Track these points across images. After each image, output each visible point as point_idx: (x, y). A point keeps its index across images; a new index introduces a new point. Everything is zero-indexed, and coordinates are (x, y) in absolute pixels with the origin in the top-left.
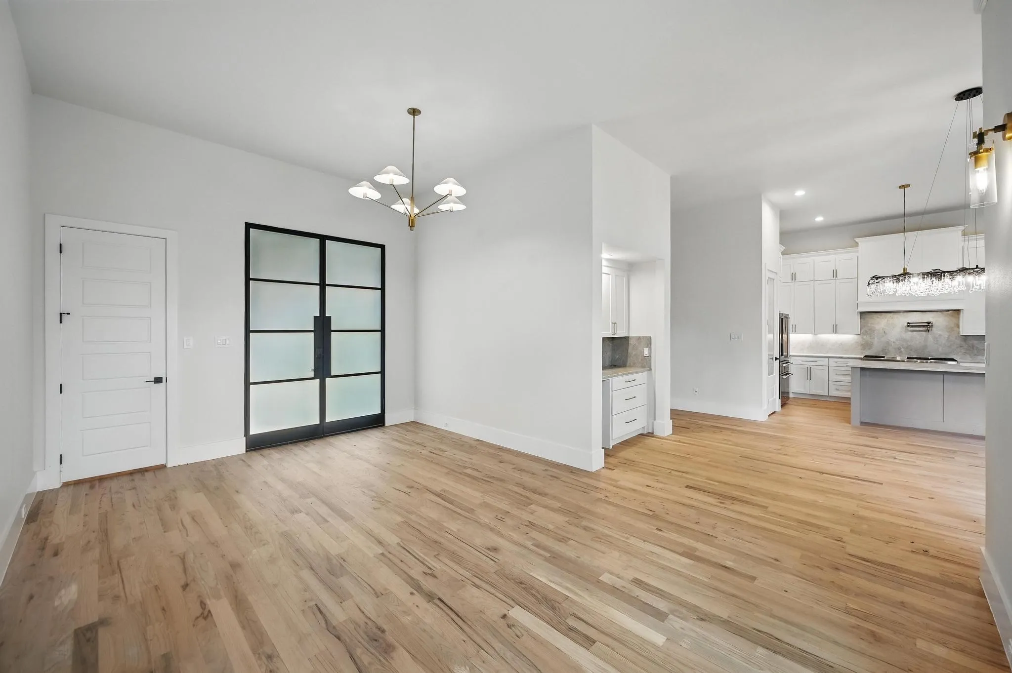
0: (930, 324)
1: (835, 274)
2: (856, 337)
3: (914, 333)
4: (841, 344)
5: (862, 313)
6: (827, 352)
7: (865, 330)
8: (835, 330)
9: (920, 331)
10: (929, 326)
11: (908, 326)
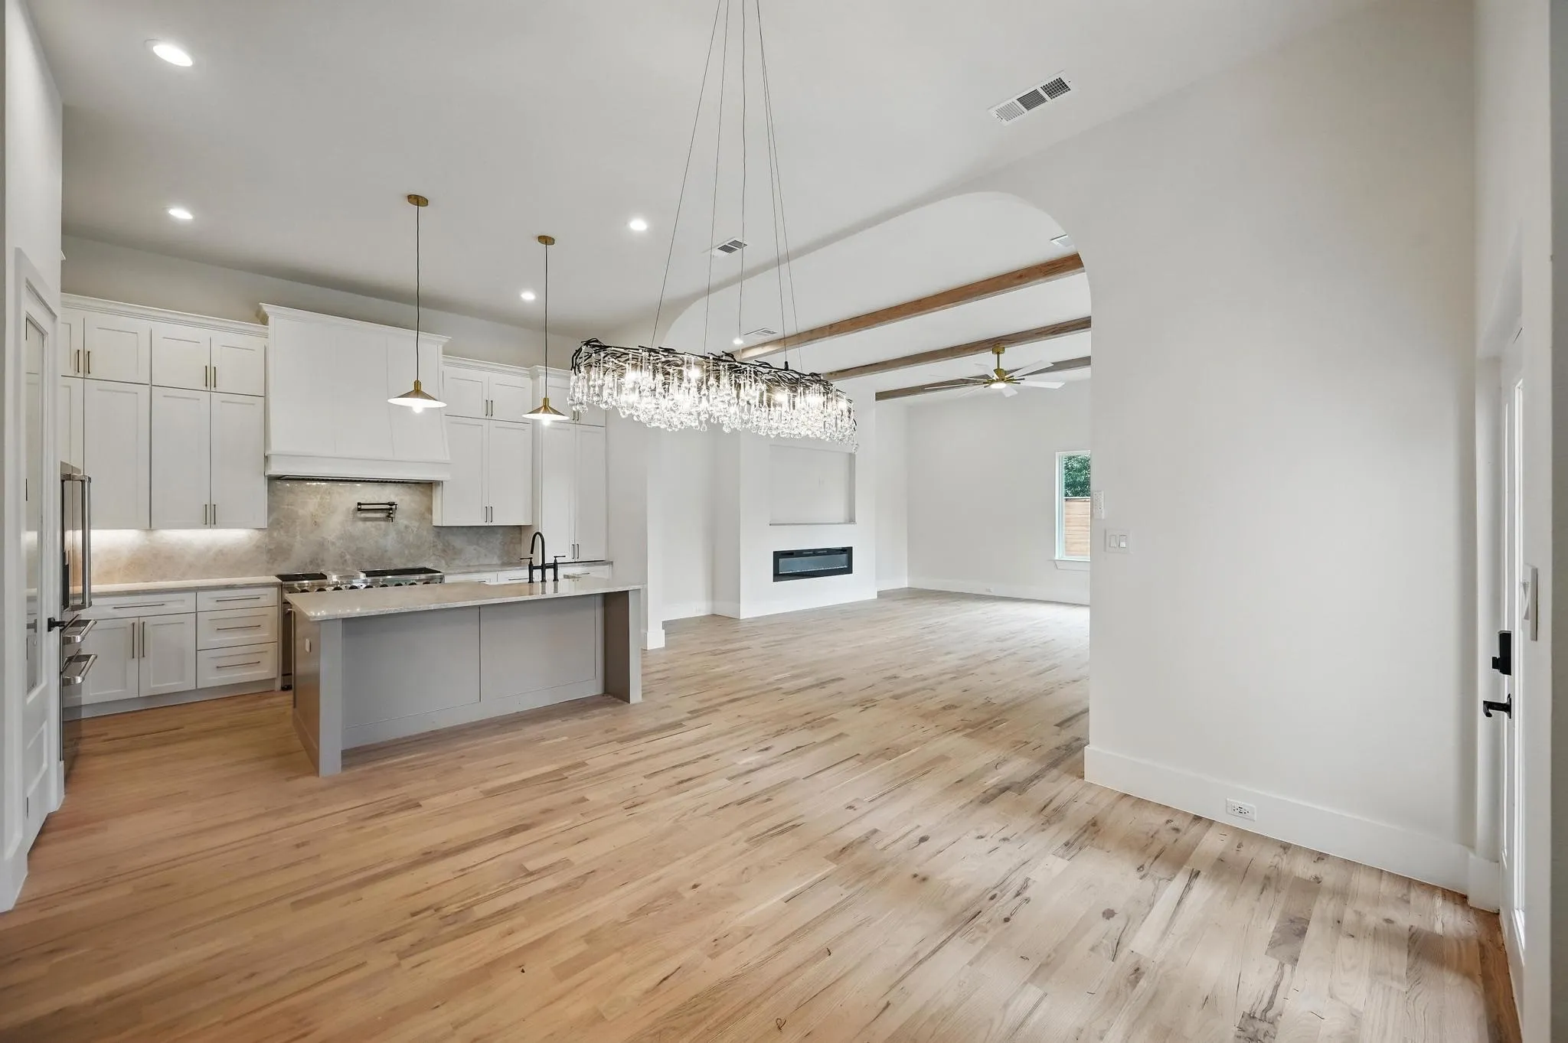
0: (394, 507)
1: (210, 378)
2: (256, 535)
3: (369, 524)
4: (221, 551)
5: (273, 479)
6: (183, 576)
7: (278, 517)
8: (210, 517)
9: (376, 519)
10: (391, 509)
11: (359, 510)
